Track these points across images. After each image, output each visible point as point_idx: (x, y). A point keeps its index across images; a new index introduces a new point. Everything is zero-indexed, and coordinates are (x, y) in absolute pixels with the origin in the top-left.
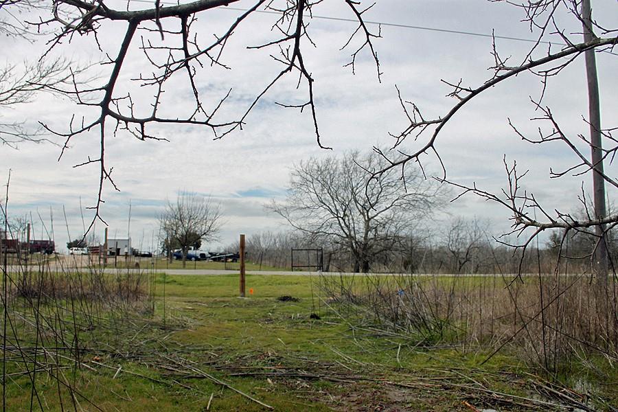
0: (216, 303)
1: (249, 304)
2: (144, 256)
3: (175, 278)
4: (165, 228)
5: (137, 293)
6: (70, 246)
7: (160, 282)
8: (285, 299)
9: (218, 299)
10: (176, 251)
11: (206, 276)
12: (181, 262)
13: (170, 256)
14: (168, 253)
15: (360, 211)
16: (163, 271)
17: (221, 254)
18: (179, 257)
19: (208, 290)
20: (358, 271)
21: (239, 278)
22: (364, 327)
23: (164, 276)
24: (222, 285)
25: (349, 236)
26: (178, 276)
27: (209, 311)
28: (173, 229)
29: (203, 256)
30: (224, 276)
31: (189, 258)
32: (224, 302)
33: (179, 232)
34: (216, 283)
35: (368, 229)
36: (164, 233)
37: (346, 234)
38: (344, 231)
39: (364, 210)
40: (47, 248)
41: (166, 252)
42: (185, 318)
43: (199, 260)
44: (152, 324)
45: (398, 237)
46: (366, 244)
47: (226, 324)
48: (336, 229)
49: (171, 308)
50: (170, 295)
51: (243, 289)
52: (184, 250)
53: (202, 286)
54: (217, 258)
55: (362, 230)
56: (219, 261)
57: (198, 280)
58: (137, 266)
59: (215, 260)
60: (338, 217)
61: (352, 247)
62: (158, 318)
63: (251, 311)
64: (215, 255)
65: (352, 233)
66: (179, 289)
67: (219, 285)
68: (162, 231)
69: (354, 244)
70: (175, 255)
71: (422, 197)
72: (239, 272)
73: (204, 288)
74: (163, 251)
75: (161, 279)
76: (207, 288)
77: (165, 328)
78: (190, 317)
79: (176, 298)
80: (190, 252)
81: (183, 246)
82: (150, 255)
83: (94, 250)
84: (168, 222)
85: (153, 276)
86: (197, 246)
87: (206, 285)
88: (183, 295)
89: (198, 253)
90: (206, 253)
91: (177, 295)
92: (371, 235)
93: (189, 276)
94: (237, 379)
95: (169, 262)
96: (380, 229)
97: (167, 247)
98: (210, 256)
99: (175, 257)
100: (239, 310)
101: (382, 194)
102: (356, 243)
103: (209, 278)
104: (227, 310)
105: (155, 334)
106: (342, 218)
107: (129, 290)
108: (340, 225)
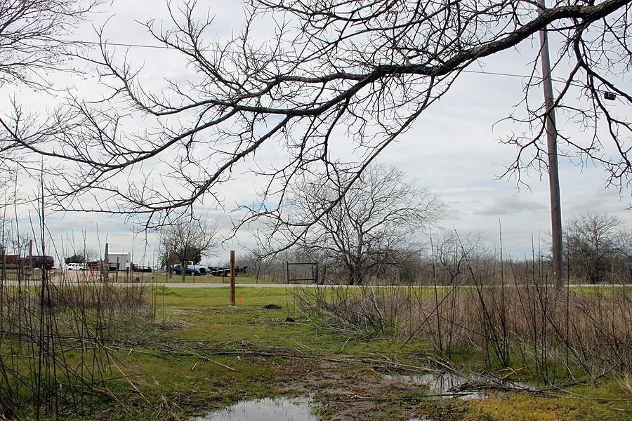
0: (209, 311)
1: (237, 312)
2: (145, 271)
3: (173, 291)
4: (164, 243)
5: (140, 302)
6: (68, 261)
7: (160, 294)
8: (270, 307)
9: (211, 308)
10: (175, 265)
11: (203, 288)
12: (181, 277)
13: (170, 271)
14: (167, 268)
15: (354, 226)
16: (162, 284)
17: (220, 269)
18: (178, 272)
19: (203, 301)
20: (352, 284)
21: (230, 290)
22: (327, 327)
23: (164, 288)
24: (216, 296)
25: (343, 250)
26: (177, 288)
27: (201, 316)
28: (172, 245)
29: (203, 270)
30: (219, 288)
31: (189, 272)
32: (216, 309)
33: (179, 247)
34: (211, 295)
35: (362, 243)
36: (163, 249)
37: (340, 248)
38: (338, 245)
39: (358, 224)
40: (45, 263)
41: (166, 267)
42: (181, 321)
43: (199, 274)
44: (154, 325)
45: (391, 250)
46: (359, 259)
47: (215, 325)
48: (330, 243)
49: (169, 313)
50: (169, 305)
51: (233, 299)
52: (183, 265)
53: (198, 297)
54: (216, 272)
55: (355, 245)
56: (218, 275)
57: (195, 292)
58: (138, 280)
59: (214, 274)
60: (332, 232)
61: (346, 261)
62: (159, 321)
63: (238, 317)
64: (215, 269)
65: (346, 247)
66: (177, 300)
67: (214, 296)
68: (162, 246)
69: (348, 258)
70: (174, 270)
71: (412, 211)
72: (229, 285)
73: (200, 299)
74: (163, 266)
75: (161, 291)
76: (203, 299)
77: (164, 328)
78: (185, 320)
79: (175, 307)
80: (189, 267)
81: (182, 261)
82: (149, 270)
83: (93, 266)
84: (167, 238)
85: (154, 289)
86: (197, 261)
87: (202, 297)
88: (180, 305)
89: (197, 267)
90: (206, 268)
91: (175, 305)
92: (364, 249)
93: (186, 289)
94: (215, 356)
95: (169, 276)
96: (373, 243)
97: (167, 262)
98: (209, 270)
99: (175, 272)
100: (228, 316)
101: (375, 209)
102: (350, 256)
103: (205, 290)
104: (218, 315)
105: (156, 332)
106: (336, 233)
107: (133, 299)
108: (335, 239)
